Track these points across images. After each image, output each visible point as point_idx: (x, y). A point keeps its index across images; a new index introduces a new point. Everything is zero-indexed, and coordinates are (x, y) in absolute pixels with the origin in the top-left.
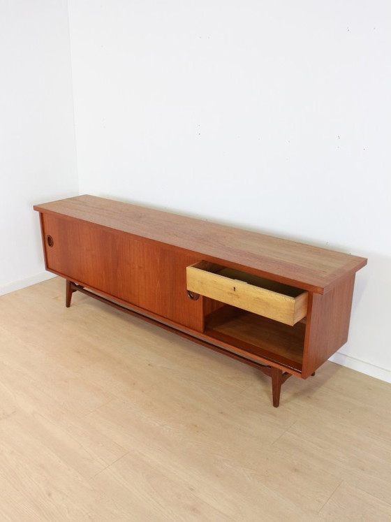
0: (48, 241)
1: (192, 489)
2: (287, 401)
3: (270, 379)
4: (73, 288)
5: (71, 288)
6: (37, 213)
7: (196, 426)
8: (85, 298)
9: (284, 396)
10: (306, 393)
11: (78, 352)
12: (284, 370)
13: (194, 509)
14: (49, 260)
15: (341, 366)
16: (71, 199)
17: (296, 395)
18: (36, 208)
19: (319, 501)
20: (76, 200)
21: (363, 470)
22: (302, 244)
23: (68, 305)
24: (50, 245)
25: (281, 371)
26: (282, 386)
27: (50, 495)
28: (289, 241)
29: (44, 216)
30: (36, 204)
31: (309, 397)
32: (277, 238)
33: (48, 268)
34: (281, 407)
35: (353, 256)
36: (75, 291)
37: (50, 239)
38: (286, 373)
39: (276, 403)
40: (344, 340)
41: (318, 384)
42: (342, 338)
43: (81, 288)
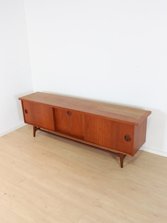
0: (25, 112)
1: (98, 200)
2: (125, 166)
3: (119, 158)
4: (36, 129)
5: (35, 129)
6: (20, 101)
7: (94, 177)
8: (40, 133)
9: (124, 164)
10: (132, 162)
11: (43, 154)
12: (124, 154)
13: (100, 206)
14: (26, 119)
15: (143, 151)
16: (32, 94)
17: (128, 163)
18: (19, 99)
19: (143, 199)
20: (34, 94)
21: (156, 187)
22: (127, 107)
23: (34, 136)
24: (26, 113)
25: (123, 154)
26: (124, 160)
27: (46, 207)
28: (122, 106)
29: (23, 102)
30: (19, 97)
31: (133, 163)
32: (117, 105)
33: (25, 122)
34: (124, 168)
35: (146, 110)
36: (37, 130)
37: (26, 111)
38: (125, 155)
39: (122, 167)
40: (145, 141)
41: (136, 158)
42: (144, 141)
43: (39, 129)
